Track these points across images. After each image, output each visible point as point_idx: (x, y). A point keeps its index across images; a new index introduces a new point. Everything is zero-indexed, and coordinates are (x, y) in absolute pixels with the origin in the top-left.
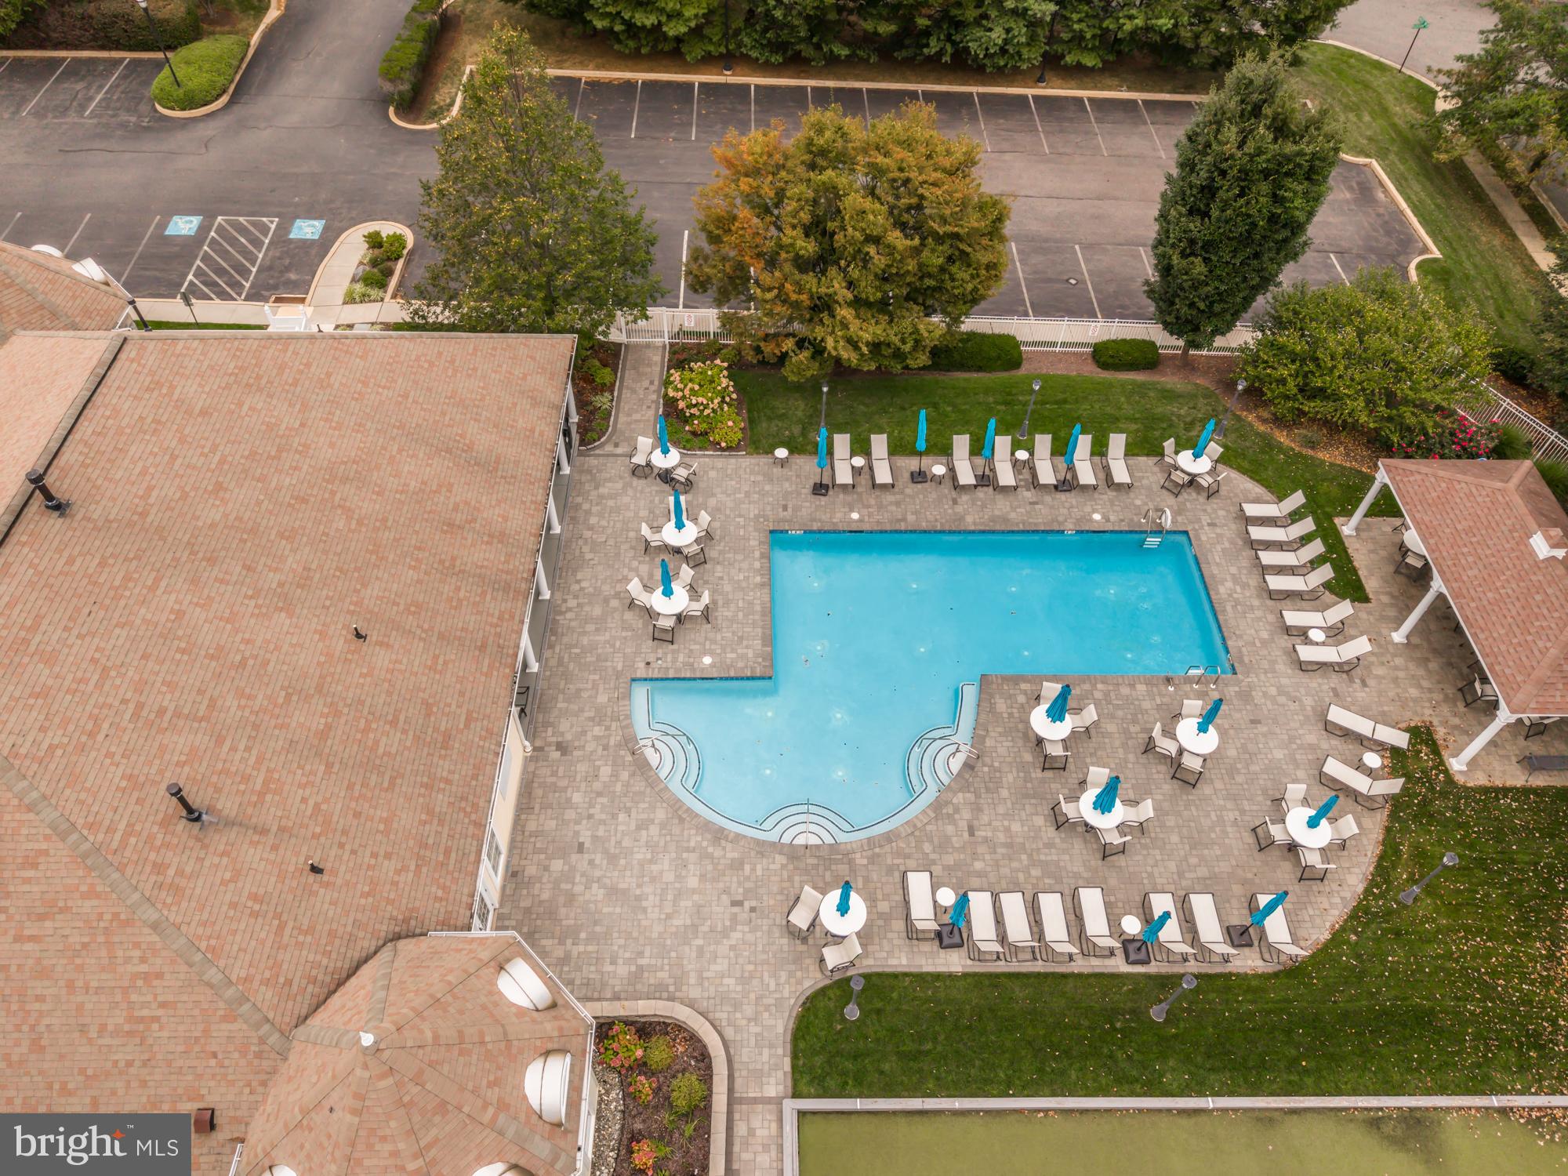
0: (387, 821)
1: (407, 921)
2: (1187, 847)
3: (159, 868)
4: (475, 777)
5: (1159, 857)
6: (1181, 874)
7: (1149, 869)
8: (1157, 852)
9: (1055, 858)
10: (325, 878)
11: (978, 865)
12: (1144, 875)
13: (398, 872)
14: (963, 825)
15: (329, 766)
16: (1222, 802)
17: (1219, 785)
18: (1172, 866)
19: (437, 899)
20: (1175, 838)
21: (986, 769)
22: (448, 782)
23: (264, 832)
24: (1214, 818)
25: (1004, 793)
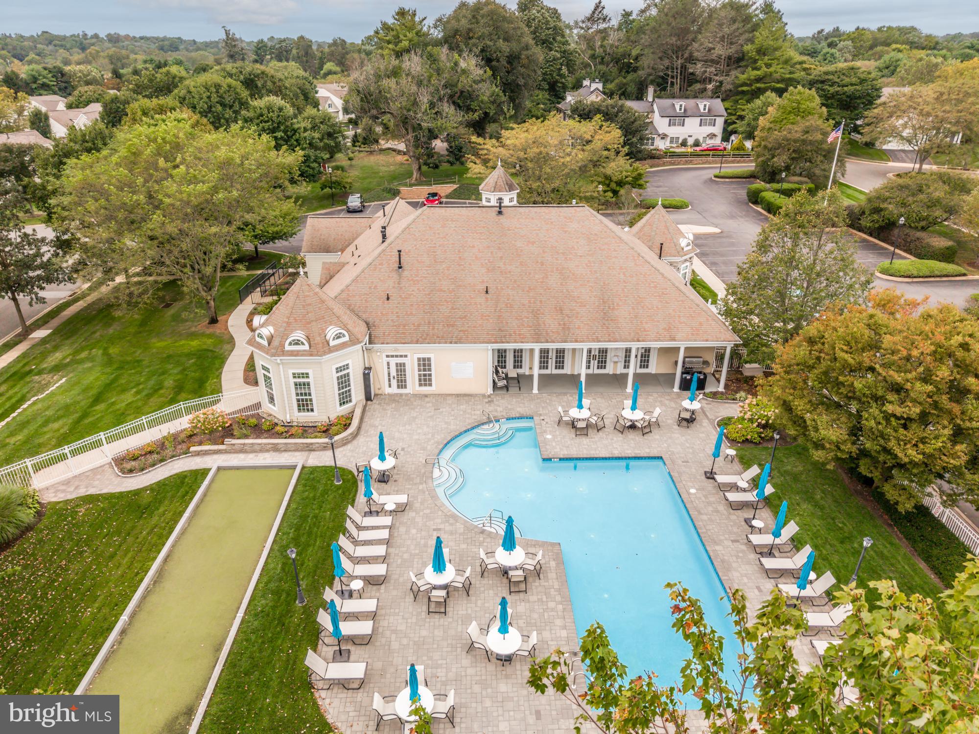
0: (411, 314)
1: (374, 326)
2: (416, 639)
3: (381, 264)
4: (438, 337)
5: (409, 621)
6: (395, 631)
7: (401, 614)
8: (414, 620)
9: (415, 566)
10: (386, 302)
11: (414, 531)
12: (397, 611)
13: (392, 320)
14: (442, 526)
15: (429, 295)
16: (454, 670)
17: (471, 671)
18: (402, 627)
19: (384, 334)
20: (424, 633)
21: (481, 539)
22: (433, 329)
23: (399, 283)
24: (440, 662)
25: (464, 546)
